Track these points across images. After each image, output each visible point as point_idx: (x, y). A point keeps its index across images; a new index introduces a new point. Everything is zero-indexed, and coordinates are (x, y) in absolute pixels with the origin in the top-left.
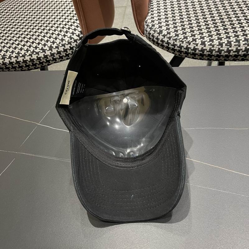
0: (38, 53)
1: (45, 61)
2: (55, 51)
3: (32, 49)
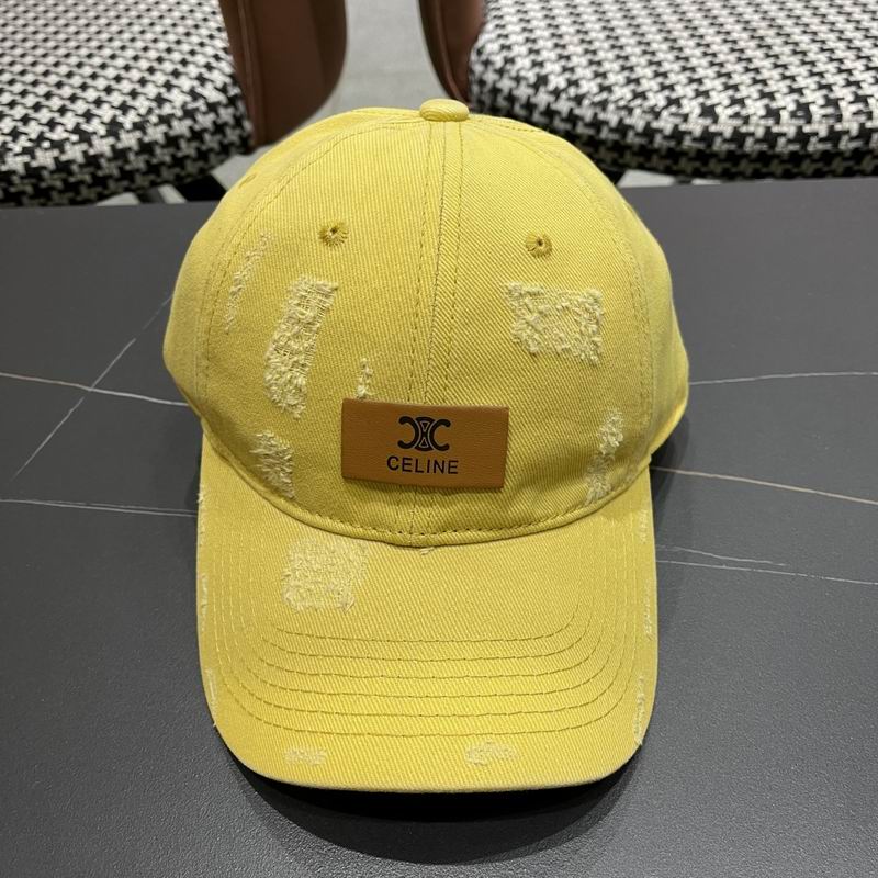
0: (58, 145)
1: (87, 178)
2: (129, 140)
3: (33, 130)
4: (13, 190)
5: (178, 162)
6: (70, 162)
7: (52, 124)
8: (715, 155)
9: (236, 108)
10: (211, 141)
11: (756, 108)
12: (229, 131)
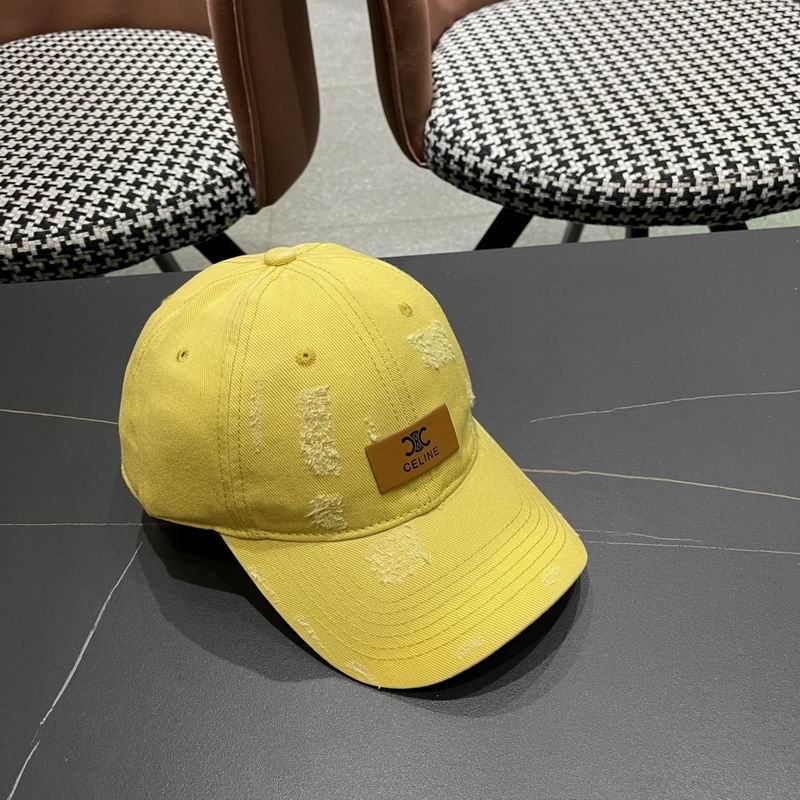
0: (111, 222)
1: (133, 246)
2: (165, 214)
3: (89, 210)
4: (75, 259)
5: (202, 227)
6: (121, 235)
7: (103, 205)
8: (624, 209)
9: (244, 180)
10: (226, 208)
11: (653, 174)
12: (239, 198)
